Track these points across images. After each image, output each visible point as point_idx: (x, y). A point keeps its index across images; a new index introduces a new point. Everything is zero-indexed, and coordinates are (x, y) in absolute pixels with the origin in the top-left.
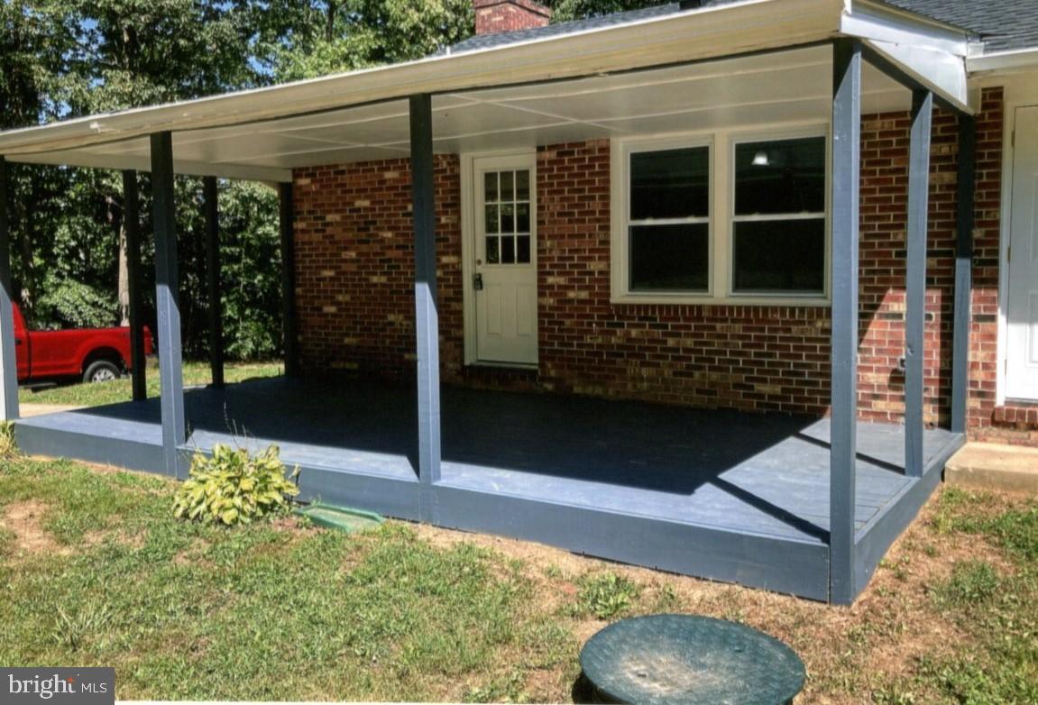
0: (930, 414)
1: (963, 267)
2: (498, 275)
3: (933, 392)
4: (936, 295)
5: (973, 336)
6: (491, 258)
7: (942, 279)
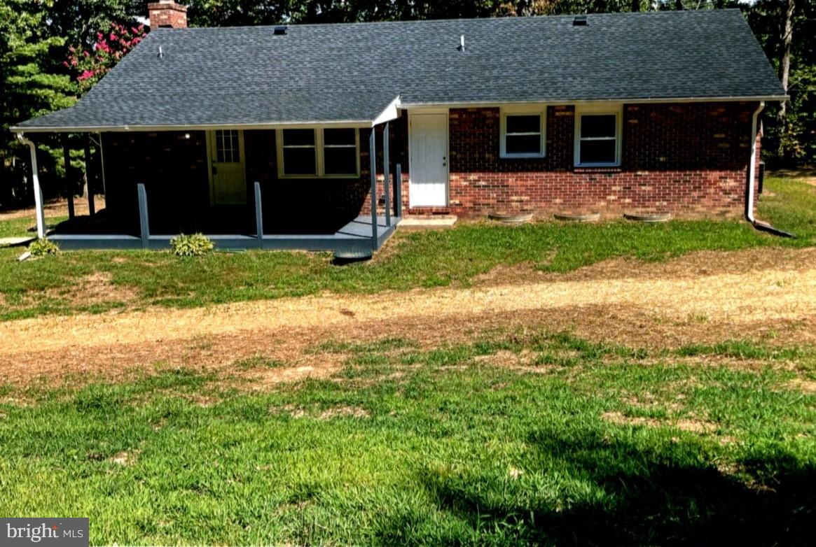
0: (392, 212)
1: (399, 166)
2: (223, 166)
3: (392, 205)
4: (391, 176)
5: (402, 187)
6: (220, 160)
7: (393, 170)
